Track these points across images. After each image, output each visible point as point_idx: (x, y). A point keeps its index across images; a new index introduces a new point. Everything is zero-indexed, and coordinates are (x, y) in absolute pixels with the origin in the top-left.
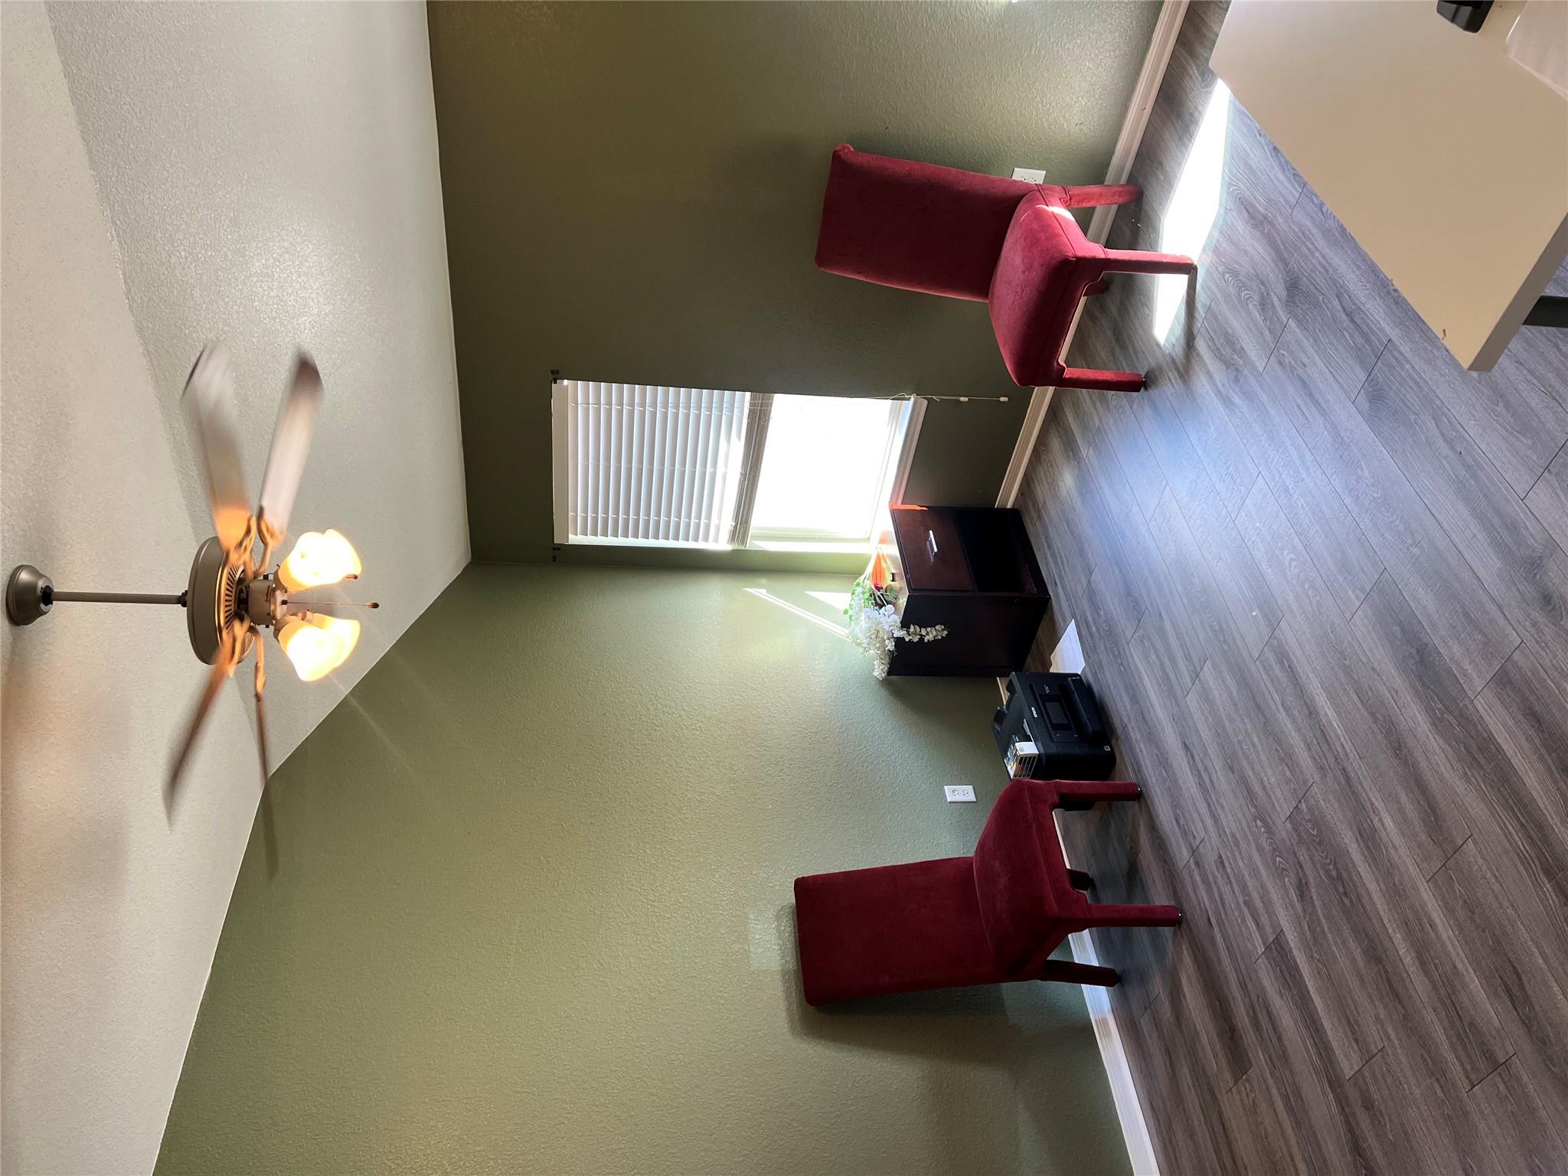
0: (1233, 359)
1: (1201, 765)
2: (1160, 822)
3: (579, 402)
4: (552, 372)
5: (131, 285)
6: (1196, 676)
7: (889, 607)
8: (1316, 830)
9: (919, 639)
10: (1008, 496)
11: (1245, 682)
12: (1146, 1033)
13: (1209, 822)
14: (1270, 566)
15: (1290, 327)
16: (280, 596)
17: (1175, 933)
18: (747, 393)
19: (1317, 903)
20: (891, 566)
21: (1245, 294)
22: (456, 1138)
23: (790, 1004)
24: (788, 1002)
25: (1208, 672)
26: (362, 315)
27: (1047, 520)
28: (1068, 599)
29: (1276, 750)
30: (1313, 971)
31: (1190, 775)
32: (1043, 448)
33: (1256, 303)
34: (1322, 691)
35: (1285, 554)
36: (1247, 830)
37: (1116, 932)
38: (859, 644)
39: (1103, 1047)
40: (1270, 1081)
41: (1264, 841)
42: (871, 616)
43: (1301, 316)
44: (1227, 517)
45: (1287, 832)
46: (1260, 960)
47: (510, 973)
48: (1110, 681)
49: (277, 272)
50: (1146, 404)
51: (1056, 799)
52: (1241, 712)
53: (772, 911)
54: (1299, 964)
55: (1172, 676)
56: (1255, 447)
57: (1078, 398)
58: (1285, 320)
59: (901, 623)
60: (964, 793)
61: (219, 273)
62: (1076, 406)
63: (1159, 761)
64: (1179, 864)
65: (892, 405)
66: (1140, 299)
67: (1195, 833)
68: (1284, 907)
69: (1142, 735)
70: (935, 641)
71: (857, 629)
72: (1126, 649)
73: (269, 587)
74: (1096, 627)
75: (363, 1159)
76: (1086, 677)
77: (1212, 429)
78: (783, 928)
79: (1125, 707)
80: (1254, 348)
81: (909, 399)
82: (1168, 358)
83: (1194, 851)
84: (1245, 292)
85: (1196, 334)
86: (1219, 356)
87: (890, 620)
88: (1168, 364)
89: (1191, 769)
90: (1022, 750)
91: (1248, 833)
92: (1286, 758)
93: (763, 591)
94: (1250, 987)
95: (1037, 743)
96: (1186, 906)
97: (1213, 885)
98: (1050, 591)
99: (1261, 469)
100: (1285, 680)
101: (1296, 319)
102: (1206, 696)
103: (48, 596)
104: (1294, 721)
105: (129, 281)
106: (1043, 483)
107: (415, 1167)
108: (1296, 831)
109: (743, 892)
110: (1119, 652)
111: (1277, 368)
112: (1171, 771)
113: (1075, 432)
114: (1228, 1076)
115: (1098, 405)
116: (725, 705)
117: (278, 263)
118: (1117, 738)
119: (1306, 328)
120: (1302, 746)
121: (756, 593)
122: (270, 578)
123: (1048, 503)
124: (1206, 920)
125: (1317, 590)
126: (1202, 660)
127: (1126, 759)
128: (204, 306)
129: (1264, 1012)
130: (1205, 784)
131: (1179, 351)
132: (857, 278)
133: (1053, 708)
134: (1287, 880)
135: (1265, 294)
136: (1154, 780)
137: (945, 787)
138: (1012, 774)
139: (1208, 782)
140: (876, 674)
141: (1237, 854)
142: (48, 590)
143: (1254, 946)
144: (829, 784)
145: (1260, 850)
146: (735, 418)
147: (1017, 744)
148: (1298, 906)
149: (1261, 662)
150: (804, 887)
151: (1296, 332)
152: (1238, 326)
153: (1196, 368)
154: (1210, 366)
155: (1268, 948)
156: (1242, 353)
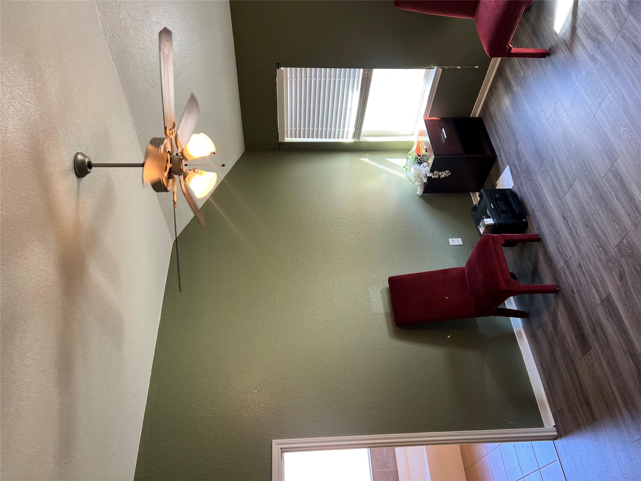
0: (597, 37)
1: (571, 225)
2: (550, 250)
3: (288, 77)
4: (277, 64)
5: (105, 28)
6: (571, 186)
7: (425, 164)
8: (630, 251)
9: (438, 177)
10: (477, 112)
11: (596, 187)
12: (540, 337)
13: (574, 249)
14: (613, 134)
15: (629, 19)
16: (184, 162)
17: (555, 296)
18: (361, 69)
19: (629, 282)
20: (424, 145)
21: (605, 5)
22: (261, 378)
23: (389, 326)
24: (388, 325)
25: (577, 185)
26: (198, 41)
27: (495, 121)
28: (506, 156)
29: (611, 217)
30: (625, 310)
31: (566, 230)
32: (495, 89)
33: (611, 9)
34: (638, 189)
35: (621, 128)
36: (594, 252)
37: (526, 296)
38: (410, 181)
39: (520, 342)
40: (601, 355)
41: (602, 256)
42: (416, 168)
43: (635, 13)
44: (590, 113)
45: (615, 252)
46: (598, 306)
47: (277, 315)
48: (526, 191)
49: (162, 21)
50: (549, 63)
51: (504, 242)
52: (594, 201)
53: (379, 290)
54: (618, 307)
55: (558, 187)
56: (607, 79)
57: (513, 64)
58: (627, 16)
59: (430, 170)
60: (458, 241)
61: (139, 22)
62: (512, 68)
63: (550, 224)
64: (559, 267)
65: (426, 71)
66: (547, 13)
67: (567, 254)
68: (612, 284)
69: (542, 214)
70: (445, 177)
71: (410, 174)
72: (535, 176)
73: (179, 158)
74: (520, 168)
75: (226, 385)
76: (514, 190)
77: (584, 72)
78: (384, 296)
79: (534, 202)
80: (609, 31)
81: (434, 68)
82: (562, 41)
83: (566, 262)
84: (605, 4)
85: (577, 27)
86: (589, 36)
87: (425, 169)
88: (561, 43)
89: (566, 227)
90: (487, 222)
91: (595, 253)
92: (616, 219)
93: (367, 159)
94: (592, 317)
95: (494, 219)
96: (561, 285)
97: (576, 276)
98: (497, 154)
99: (610, 89)
100: (618, 186)
101: (633, 15)
102: (575, 196)
103: (90, 165)
104: (622, 203)
105: (104, 26)
106: (494, 104)
107: (247, 388)
108: (620, 251)
109: (367, 283)
110: (531, 178)
111: (621, 40)
112: (556, 229)
113: (511, 80)
114: (579, 353)
115: (523, 66)
116: (354, 208)
117: (162, 17)
118: (529, 215)
119: (638, 19)
120: (625, 214)
121: (364, 160)
122: (179, 155)
123: (496, 114)
124: (571, 289)
125: (638, 144)
126: (574, 179)
127: (533, 224)
128: (134, 37)
129: (599, 327)
130: (573, 233)
131: (567, 37)
132: (413, 11)
133: (501, 204)
134: (614, 273)
135: (616, 4)
136: (547, 232)
137: (449, 239)
138: (482, 232)
139: (575, 232)
140: (418, 193)
141: (588, 262)
142: (90, 163)
143: (596, 300)
144: (400, 239)
145: (601, 260)
146: (356, 81)
147: (484, 220)
148: (619, 284)
149: (605, 178)
150: (392, 281)
151: (632, 21)
152: (600, 21)
153: (576, 42)
154: (584, 42)
155: (602, 301)
156: (602, 34)
